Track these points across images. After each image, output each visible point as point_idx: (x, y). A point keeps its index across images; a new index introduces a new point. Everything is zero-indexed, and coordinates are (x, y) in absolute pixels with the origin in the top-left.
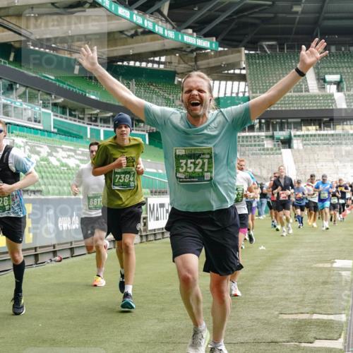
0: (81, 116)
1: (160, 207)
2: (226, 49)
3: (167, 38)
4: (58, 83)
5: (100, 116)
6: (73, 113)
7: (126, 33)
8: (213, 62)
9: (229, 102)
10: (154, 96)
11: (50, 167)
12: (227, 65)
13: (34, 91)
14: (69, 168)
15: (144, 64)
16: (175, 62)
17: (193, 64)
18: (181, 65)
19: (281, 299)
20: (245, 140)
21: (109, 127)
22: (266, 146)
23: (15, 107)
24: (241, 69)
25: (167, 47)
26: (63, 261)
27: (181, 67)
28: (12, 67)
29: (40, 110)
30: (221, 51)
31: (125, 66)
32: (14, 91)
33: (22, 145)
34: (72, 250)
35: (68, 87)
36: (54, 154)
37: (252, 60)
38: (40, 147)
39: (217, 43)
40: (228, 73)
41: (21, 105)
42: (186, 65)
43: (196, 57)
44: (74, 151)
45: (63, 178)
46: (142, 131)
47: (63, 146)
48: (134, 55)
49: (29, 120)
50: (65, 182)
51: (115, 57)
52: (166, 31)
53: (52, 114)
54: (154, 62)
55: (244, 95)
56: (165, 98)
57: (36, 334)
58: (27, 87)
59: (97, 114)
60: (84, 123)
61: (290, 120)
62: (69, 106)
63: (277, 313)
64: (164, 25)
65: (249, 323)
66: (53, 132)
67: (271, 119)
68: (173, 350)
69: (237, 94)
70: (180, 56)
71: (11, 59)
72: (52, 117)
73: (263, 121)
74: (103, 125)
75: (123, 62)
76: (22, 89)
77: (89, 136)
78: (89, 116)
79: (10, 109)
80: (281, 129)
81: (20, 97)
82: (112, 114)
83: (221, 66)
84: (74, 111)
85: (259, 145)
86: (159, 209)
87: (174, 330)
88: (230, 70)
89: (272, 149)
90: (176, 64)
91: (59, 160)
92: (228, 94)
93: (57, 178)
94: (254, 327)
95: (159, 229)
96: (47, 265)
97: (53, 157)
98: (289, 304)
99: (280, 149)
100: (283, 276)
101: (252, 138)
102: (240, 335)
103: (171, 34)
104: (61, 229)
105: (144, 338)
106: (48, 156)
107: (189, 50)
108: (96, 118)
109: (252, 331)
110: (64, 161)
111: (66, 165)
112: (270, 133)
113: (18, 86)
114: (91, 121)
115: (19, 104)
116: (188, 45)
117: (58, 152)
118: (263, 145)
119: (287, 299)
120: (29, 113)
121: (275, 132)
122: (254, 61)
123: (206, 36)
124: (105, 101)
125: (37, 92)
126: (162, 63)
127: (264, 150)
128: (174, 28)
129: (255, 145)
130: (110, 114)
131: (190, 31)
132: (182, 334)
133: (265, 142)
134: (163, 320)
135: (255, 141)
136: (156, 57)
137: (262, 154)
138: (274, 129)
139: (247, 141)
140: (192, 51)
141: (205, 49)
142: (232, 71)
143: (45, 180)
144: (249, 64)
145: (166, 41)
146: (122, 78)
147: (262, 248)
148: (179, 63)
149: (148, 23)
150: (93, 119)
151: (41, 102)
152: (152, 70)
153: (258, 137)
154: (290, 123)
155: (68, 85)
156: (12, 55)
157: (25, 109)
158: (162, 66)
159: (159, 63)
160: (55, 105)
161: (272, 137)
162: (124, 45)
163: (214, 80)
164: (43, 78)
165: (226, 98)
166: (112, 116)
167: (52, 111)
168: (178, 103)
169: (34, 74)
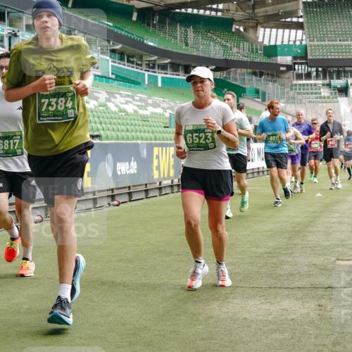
0: (139, 63)
4: (116, 30)
5: (158, 62)
6: (132, 59)
8: (270, 10)
9: (286, 49)
10: (212, 43)
11: (108, 113)
12: (285, 13)
13: (92, 38)
14: (127, 114)
15: (201, 12)
16: (233, 10)
17: (251, 11)
18: (238, 13)
19: (338, 246)
20: (302, 87)
21: (167, 74)
22: (323, 94)
24: (298, 17)
26: (122, 205)
27: (239, 15)
28: (71, 13)
29: (98, 56)
31: (184, 13)
34: (130, 194)
35: (126, 34)
36: (113, 100)
37: (310, 8)
38: (99, 93)
40: (285, 21)
42: (243, 13)
43: (253, 5)
44: (132, 97)
45: (121, 123)
47: (121, 92)
48: (191, 2)
50: (123, 127)
51: (173, 5)
53: (110, 60)
54: (211, 9)
55: (301, 43)
56: (222, 45)
57: (96, 276)
58: (85, 33)
59: (155, 61)
60: (142, 69)
61: (347, 69)
62: (128, 52)
63: (334, 259)
65: (306, 268)
66: (111, 79)
67: (328, 67)
68: (231, 294)
69: (295, 42)
70: (237, 4)
71: (70, 5)
72: (111, 64)
73: (320, 69)
74: (160, 71)
75: (181, 9)
77: (146, 83)
78: (147, 63)
80: (338, 78)
82: (169, 61)
83: (278, 13)
84: (133, 57)
85: (316, 93)
88: (287, 18)
89: (328, 98)
90: (234, 12)
91: (117, 106)
92: (286, 42)
93: (115, 124)
94: (311, 273)
96: (106, 209)
97: (111, 103)
98: (345, 250)
99: (336, 98)
100: (340, 223)
101: (309, 86)
102: (297, 279)
104: (119, 173)
106: (106, 101)
108: (154, 65)
109: (309, 276)
110: (122, 106)
111: (124, 111)
112: (327, 81)
113: (76, 32)
114: (149, 68)
117: (116, 98)
118: (320, 94)
119: (344, 245)
121: (332, 81)
122: (311, 9)
124: (163, 48)
125: (95, 38)
126: (220, 11)
127: (320, 98)
129: (312, 93)
130: (167, 61)
132: (240, 278)
133: (322, 90)
135: (312, 89)
136: (214, 4)
137: (319, 102)
138: (331, 78)
139: (304, 89)
142: (289, 20)
143: (104, 125)
144: (306, 12)
146: (180, 25)
147: (319, 195)
148: (236, 11)
150: (151, 65)
151: (99, 48)
152: (210, 18)
153: (315, 85)
154: (347, 72)
155: (126, 32)
156: (71, 1)
158: (219, 14)
159: (217, 10)
160: (113, 51)
161: (329, 85)
163: (271, 28)
164: (101, 24)
165: (283, 46)
166: (170, 63)
167: (110, 57)
168: (235, 50)
169: (93, 22)
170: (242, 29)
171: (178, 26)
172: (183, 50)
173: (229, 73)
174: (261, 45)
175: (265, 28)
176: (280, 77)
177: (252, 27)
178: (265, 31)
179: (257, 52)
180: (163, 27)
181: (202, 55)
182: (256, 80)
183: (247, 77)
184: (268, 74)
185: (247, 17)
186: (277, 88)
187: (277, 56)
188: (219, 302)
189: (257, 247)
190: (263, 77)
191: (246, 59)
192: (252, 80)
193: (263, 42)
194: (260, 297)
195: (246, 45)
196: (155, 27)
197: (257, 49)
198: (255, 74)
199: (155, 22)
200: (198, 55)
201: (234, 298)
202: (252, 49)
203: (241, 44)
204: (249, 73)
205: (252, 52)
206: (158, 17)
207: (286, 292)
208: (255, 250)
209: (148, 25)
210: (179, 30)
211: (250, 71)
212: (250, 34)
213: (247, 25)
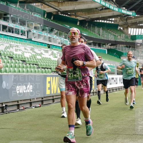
1: (112, 79)
2: (139, 16)
3: (115, 11)
5: (88, 42)
7: (98, 9)
8: (133, 21)
9: (140, 37)
10: (109, 34)
12: (140, 22)
13: (61, 32)
15: (105, 22)
16: (118, 21)
17: (125, 21)
18: (120, 22)
21: (91, 47)
23: (53, 38)
25: (115, 14)
27: (121, 23)
28: (52, 22)
29: (63, 39)
30: (137, 16)
31: (98, 22)
32: (53, 31)
33: (56, 53)
39: (135, 13)
40: (140, 25)
41: (56, 37)
42: (122, 22)
43: (127, 19)
46: (105, 48)
48: (101, 18)
49: (59, 43)
51: (94, 19)
52: (114, 8)
53: (68, 41)
54: (109, 20)
56: (114, 35)
57: (62, 129)
58: (58, 30)
64: (114, 5)
68: (118, 137)
70: (120, 18)
71: (52, 19)
75: (97, 20)
76: (56, 31)
79: (51, 39)
81: (55, 34)
82: (92, 41)
83: (137, 22)
86: (111, 80)
87: (118, 129)
88: (140, 24)
90: (119, 22)
92: (140, 34)
95: (111, 88)
103: (116, 9)
105: (106, 132)
107: (124, 16)
113: (55, 30)
115: (55, 37)
116: (124, 14)
120: (59, 41)
123: (131, 10)
124: (90, 36)
125: (62, 32)
126: (113, 21)
128: (118, 7)
130: (91, 42)
131: (124, 8)
132: (121, 130)
134: (113, 125)
136: (111, 18)
140: (125, 16)
141: (130, 15)
142: (141, 25)
145: (114, 12)
146: (97, 27)
148: (120, 21)
149: (107, 5)
151: (64, 36)
152: (109, 24)
156: (52, 17)
157: (57, 39)
158: (113, 22)
159: (112, 21)
162: (98, 13)
163: (134, 28)
164: (65, 27)
165: (139, 35)
166: (93, 42)
167: (68, 40)
168: (119, 37)
169: (61, 25)
170: (122, 28)
171: (96, 27)
172: (98, 37)
173: (117, 47)
174: (129, 35)
175: (131, 28)
176: (137, 48)
177: (126, 28)
178: (131, 29)
179: (128, 38)
180: (90, 28)
181: (105, 39)
182: (128, 49)
183: (124, 48)
184: (132, 47)
185: (124, 24)
186: (136, 53)
187: (136, 39)
188: (112, 140)
189: (128, 118)
190: (130, 48)
191: (123, 41)
192: (126, 49)
193: (130, 34)
194: (129, 138)
195: (124, 35)
196: (87, 28)
197: (128, 37)
198: (127, 47)
199: (86, 26)
200: (104, 39)
201: (119, 139)
202: (126, 37)
203: (122, 35)
204: (125, 47)
205: (126, 38)
206: (88, 24)
207: (140, 136)
208: (127, 119)
209: (84, 27)
210: (96, 29)
211: (125, 45)
212: (125, 30)
213: (124, 27)
